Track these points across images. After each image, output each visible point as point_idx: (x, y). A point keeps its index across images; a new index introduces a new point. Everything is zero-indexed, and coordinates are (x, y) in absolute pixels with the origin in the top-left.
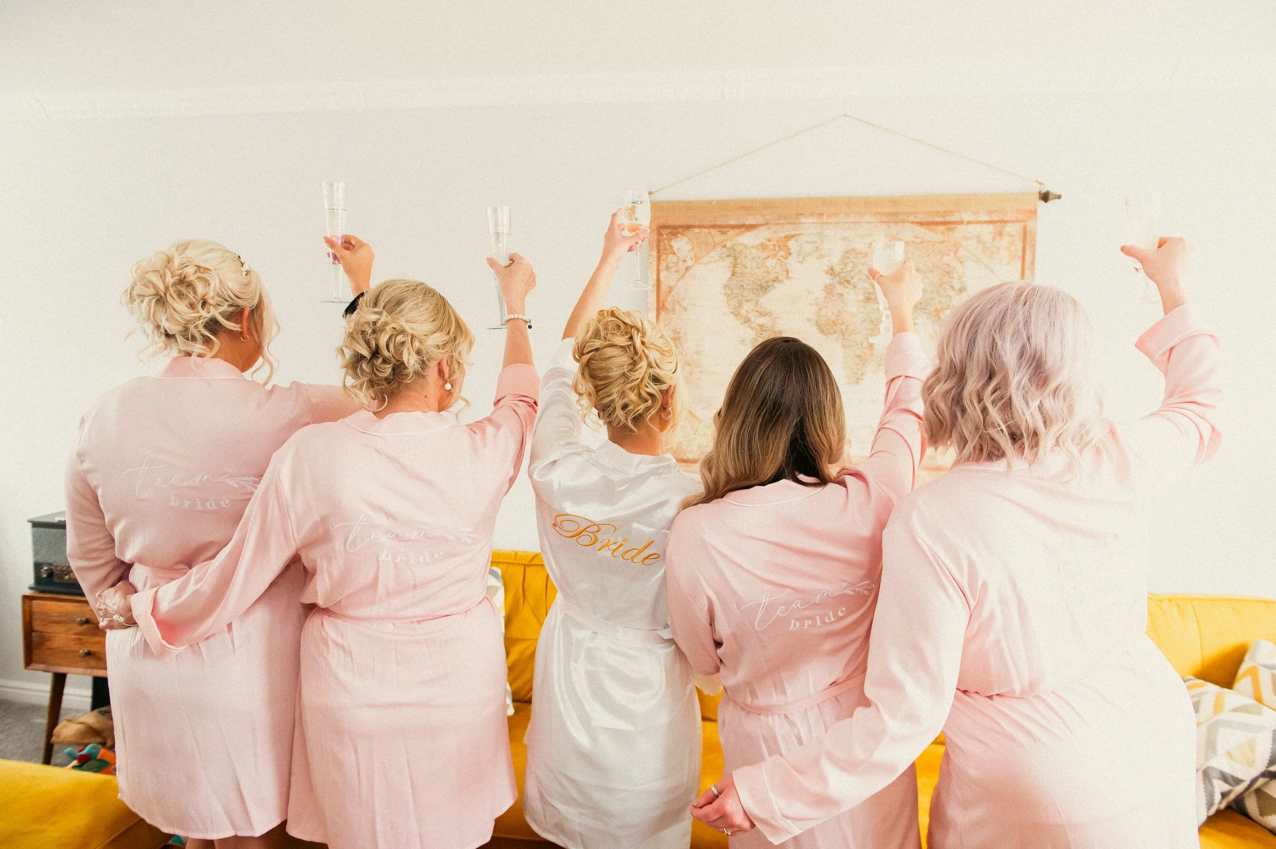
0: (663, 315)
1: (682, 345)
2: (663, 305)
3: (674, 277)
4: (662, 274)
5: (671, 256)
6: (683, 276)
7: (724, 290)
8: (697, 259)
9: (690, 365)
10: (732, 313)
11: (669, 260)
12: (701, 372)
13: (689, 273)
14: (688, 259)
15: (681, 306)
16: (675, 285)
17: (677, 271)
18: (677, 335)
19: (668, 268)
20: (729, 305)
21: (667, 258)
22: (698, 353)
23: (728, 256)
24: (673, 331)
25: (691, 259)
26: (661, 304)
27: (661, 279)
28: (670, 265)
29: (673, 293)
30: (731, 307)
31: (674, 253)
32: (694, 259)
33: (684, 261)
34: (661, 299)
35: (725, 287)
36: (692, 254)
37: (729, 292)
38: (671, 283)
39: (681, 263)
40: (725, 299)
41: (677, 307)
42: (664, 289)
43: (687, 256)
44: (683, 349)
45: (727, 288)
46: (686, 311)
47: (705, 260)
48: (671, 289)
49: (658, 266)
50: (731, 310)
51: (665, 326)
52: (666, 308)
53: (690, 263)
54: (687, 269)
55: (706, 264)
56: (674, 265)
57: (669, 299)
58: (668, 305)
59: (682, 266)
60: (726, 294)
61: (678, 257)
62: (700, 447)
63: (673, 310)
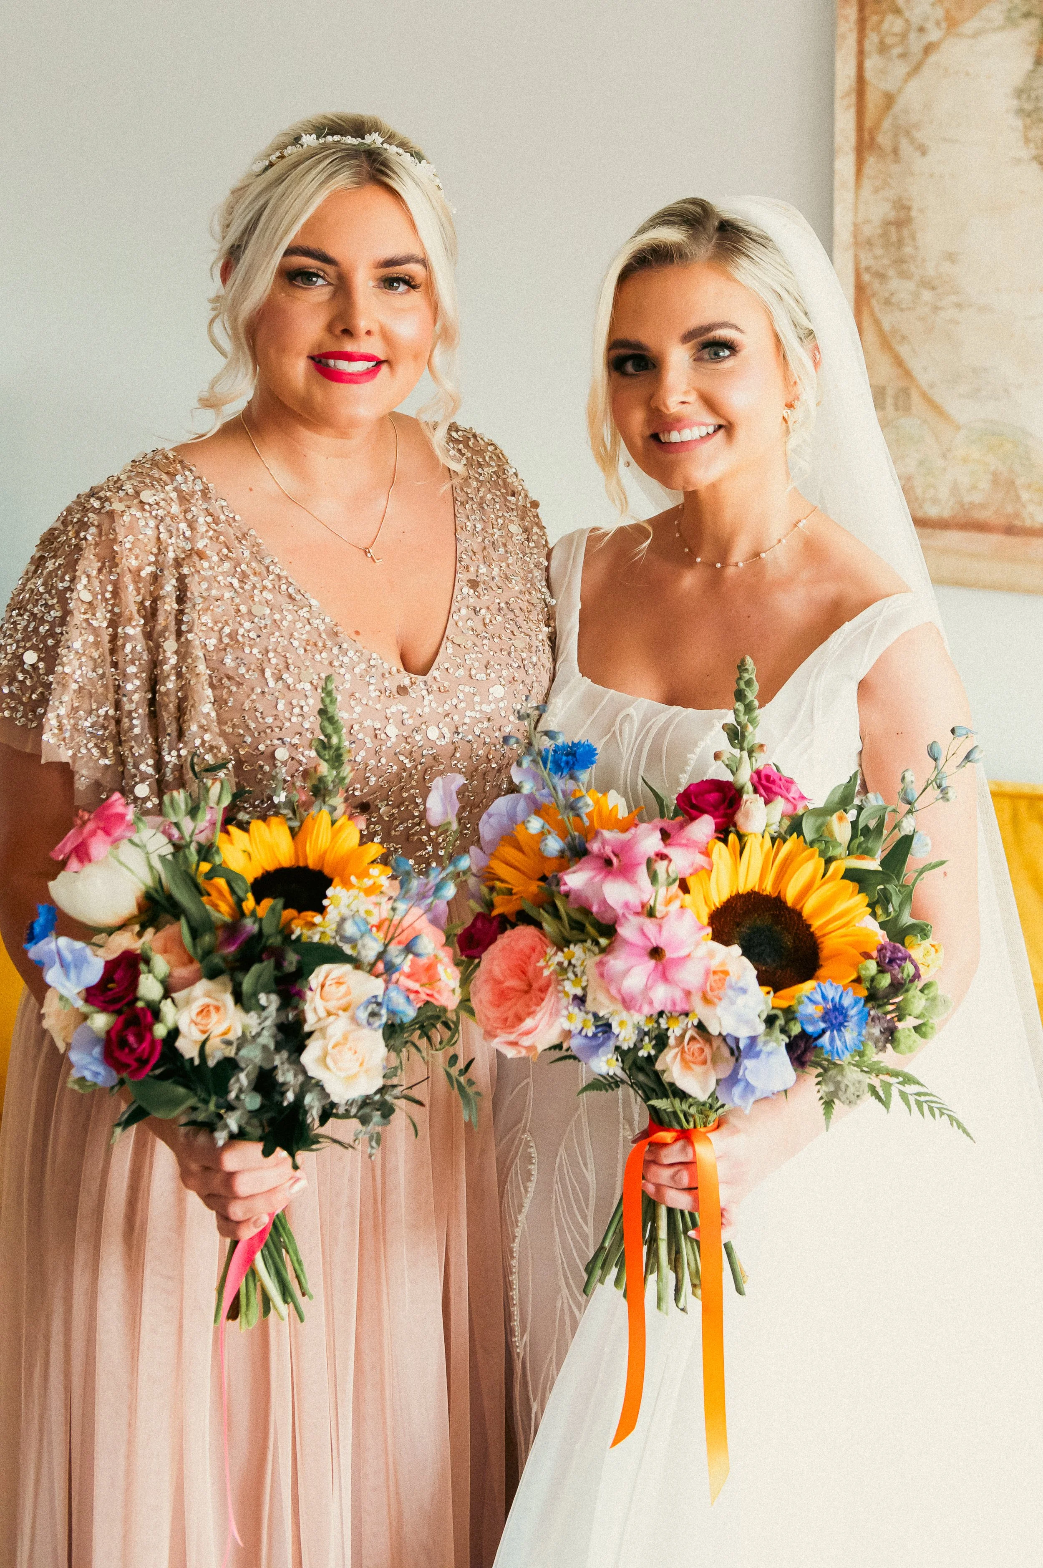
0: (871, 161)
1: (914, 239)
2: (872, 139)
3: (901, 69)
4: (868, 64)
5: (890, 18)
6: (917, 68)
7: (1015, 102)
8: (952, 23)
9: (933, 288)
10: (1035, 158)
11: (886, 26)
12: (959, 306)
13: (933, 58)
14: (930, 25)
15: (912, 141)
16: (900, 90)
17: (903, 56)
18: (903, 214)
19: (883, 48)
20: (1027, 141)
21: (881, 21)
22: (951, 257)
23: (1027, 15)
24: (894, 203)
25: (938, 23)
26: (866, 136)
27: (869, 75)
28: (889, 40)
29: (897, 108)
30: (1032, 145)
31: (897, 11)
32: (944, 25)
33: (921, 30)
34: (868, 123)
35: (1019, 93)
36: (939, 12)
37: (1029, 106)
38: (889, 85)
39: (913, 36)
40: (1019, 123)
41: (905, 145)
42: (873, 99)
43: (927, 18)
44: (916, 248)
45: (1024, 96)
46: (924, 154)
47: (969, 27)
48: (889, 99)
49: (860, 42)
50: (1034, 152)
51: (876, 191)
52: (880, 148)
53: (934, 35)
54: (929, 49)
55: (975, 35)
56: (897, 39)
57: (887, 124)
58: (883, 139)
59: (916, 44)
60: (1020, 112)
61: (907, 21)
62: (955, 489)
63: (895, 151)
